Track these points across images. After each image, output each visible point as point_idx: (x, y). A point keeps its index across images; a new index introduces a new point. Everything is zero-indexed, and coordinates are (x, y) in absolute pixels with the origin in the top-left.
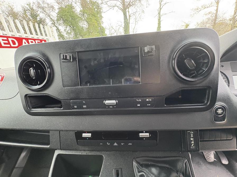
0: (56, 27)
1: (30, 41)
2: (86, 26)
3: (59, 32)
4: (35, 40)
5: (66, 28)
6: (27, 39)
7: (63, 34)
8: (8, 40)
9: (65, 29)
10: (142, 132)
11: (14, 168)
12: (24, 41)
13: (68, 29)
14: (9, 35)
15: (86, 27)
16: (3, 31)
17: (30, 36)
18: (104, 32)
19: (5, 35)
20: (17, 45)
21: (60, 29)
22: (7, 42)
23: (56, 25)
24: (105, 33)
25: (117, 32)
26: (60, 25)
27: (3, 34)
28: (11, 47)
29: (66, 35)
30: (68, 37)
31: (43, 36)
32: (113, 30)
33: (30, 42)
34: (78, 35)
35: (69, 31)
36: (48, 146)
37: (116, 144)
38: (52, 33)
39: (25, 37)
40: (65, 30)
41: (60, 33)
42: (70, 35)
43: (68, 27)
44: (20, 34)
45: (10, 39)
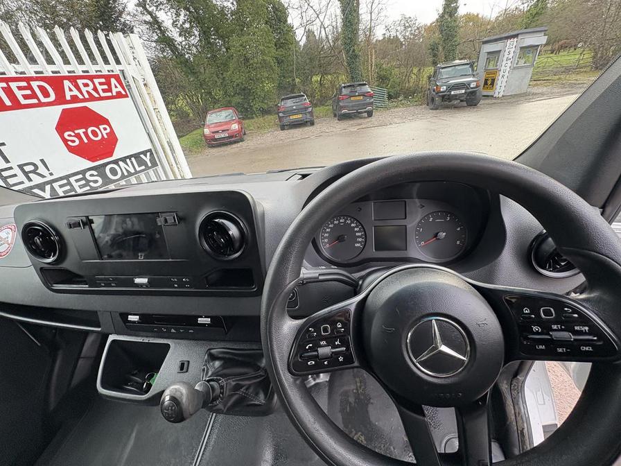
0: (150, 13)
1: (80, 82)
2: (230, 5)
3: (161, 30)
4: (91, 78)
5: (178, 15)
6: (73, 79)
7: (170, 35)
8: (29, 87)
9: (175, 19)
10: (201, 317)
11: (79, 358)
12: (67, 83)
13: (182, 18)
14: (30, 73)
15: (233, 9)
16: (14, 65)
17: (79, 70)
18: (286, 21)
19: (21, 73)
20: (53, 97)
21: (160, 21)
22: (28, 92)
23: (150, 9)
24: (289, 22)
25: (321, 17)
26: (161, 9)
27: (16, 72)
28: (40, 105)
29: (179, 39)
30: (184, 43)
31: (109, 64)
32: (311, 12)
33: (81, 86)
34: (214, 35)
35: (187, 25)
36: (100, 329)
37: (173, 331)
38: (133, 53)
39: (67, 74)
40: (174, 22)
41: (163, 32)
42: (191, 36)
43: (183, 12)
44: (53, 68)
45: (34, 84)
